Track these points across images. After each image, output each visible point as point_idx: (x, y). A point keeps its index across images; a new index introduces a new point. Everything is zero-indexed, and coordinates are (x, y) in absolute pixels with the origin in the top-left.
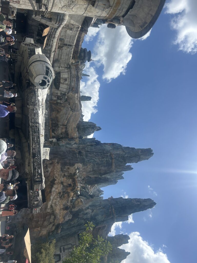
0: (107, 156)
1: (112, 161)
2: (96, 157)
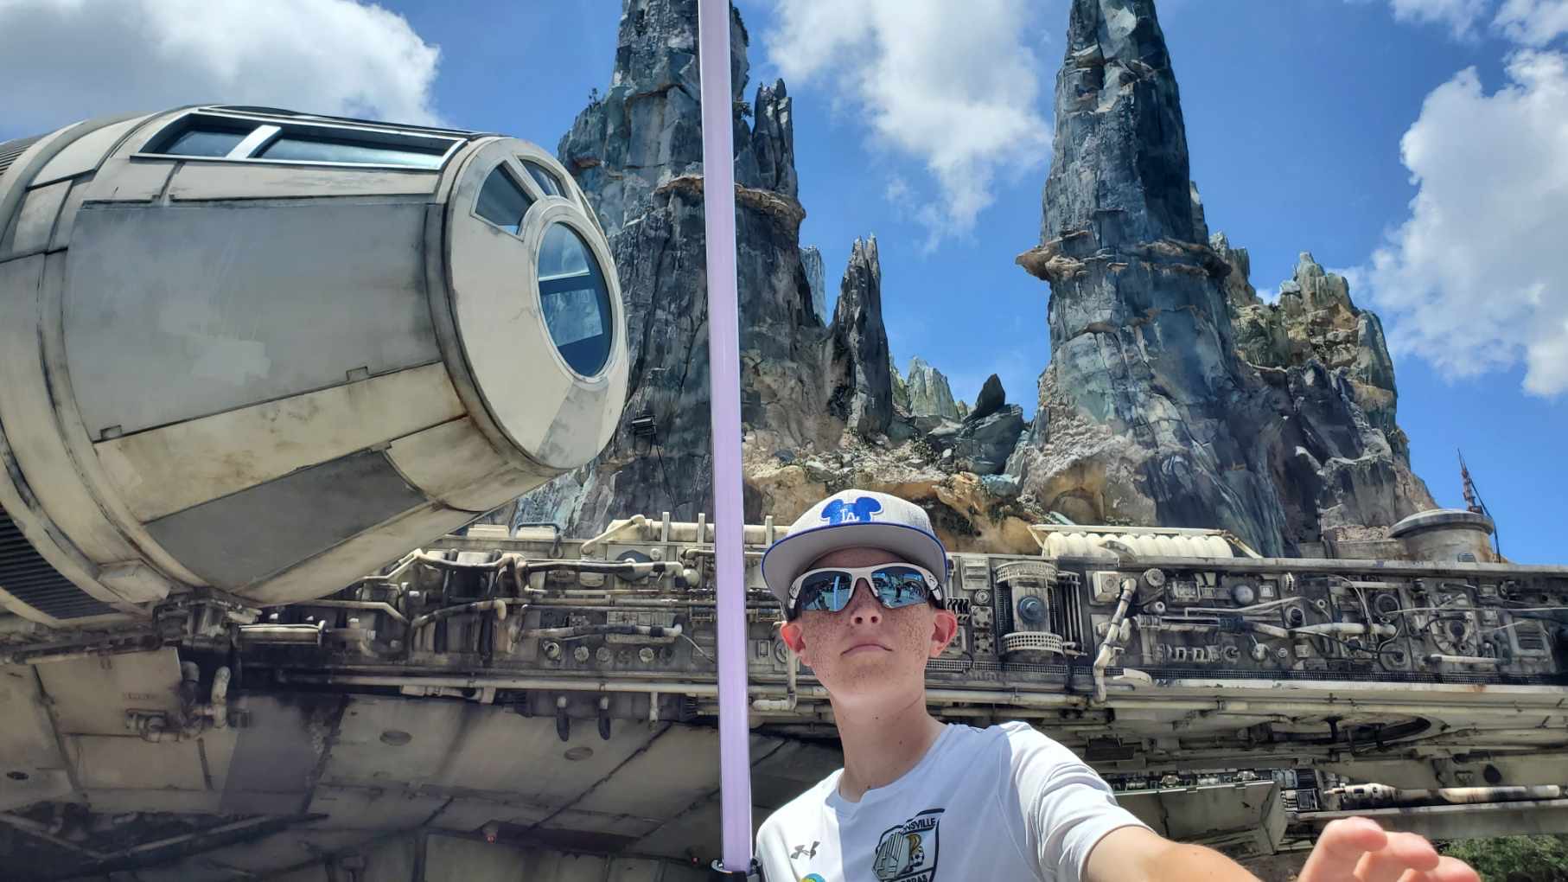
0: (692, 220)
2: (696, 314)
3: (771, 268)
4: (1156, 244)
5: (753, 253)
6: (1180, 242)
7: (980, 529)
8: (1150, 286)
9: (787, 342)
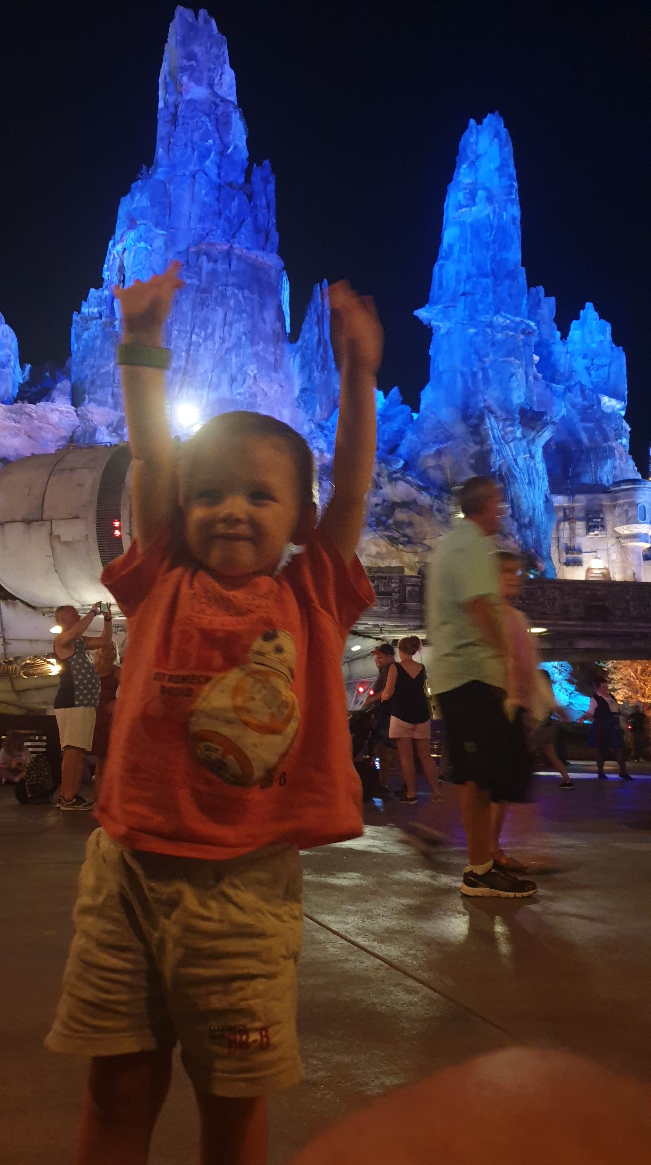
0: (214, 273)
1: (240, 258)
2: (217, 339)
3: (263, 307)
4: (495, 318)
5: (252, 297)
6: (509, 316)
7: (382, 486)
8: (490, 344)
9: (271, 359)
